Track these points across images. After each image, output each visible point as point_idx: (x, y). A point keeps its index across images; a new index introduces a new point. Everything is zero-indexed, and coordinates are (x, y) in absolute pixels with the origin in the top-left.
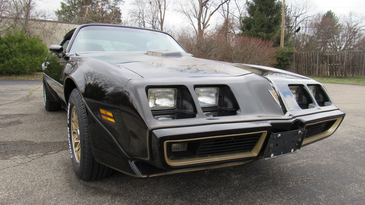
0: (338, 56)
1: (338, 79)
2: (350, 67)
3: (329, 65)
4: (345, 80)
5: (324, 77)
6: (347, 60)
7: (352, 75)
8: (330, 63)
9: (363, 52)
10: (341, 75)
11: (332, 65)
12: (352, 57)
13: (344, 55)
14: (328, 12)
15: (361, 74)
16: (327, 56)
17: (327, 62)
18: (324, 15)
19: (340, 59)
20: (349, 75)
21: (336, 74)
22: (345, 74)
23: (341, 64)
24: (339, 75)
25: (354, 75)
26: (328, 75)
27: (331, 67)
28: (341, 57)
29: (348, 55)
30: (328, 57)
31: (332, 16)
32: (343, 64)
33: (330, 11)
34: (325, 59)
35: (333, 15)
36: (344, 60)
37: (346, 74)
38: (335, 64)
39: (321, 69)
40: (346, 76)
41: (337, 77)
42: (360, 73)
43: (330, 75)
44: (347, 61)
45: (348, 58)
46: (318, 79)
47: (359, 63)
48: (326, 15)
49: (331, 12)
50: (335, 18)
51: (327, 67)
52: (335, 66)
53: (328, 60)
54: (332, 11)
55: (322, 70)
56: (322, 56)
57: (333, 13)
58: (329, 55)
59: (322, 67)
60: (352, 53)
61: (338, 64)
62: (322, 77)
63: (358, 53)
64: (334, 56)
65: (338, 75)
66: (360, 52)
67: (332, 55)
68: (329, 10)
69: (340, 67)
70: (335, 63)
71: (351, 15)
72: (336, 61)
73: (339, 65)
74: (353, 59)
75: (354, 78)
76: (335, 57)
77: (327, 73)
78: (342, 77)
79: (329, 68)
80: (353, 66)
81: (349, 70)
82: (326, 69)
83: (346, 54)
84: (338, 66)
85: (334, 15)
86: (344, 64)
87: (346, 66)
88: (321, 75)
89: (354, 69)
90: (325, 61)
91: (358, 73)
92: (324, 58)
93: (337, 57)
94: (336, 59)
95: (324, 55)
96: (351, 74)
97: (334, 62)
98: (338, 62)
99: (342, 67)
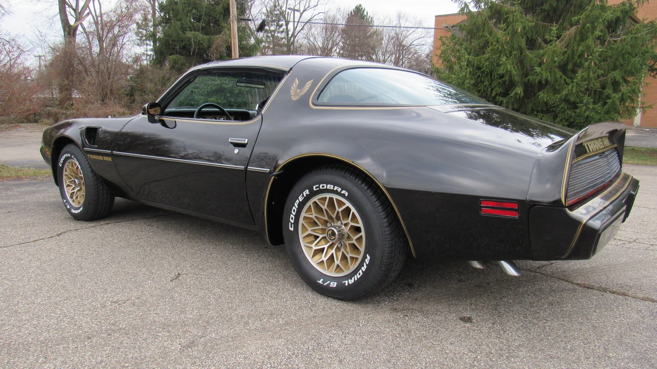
14: (357, 8)
18: (351, 13)
31: (362, 15)
33: (360, 6)
35: (365, 13)
48: (353, 13)
49: (362, 8)
50: (368, 19)
54: (363, 6)
57: (364, 9)
68: (359, 4)
71: (399, 17)
85: (367, 13)
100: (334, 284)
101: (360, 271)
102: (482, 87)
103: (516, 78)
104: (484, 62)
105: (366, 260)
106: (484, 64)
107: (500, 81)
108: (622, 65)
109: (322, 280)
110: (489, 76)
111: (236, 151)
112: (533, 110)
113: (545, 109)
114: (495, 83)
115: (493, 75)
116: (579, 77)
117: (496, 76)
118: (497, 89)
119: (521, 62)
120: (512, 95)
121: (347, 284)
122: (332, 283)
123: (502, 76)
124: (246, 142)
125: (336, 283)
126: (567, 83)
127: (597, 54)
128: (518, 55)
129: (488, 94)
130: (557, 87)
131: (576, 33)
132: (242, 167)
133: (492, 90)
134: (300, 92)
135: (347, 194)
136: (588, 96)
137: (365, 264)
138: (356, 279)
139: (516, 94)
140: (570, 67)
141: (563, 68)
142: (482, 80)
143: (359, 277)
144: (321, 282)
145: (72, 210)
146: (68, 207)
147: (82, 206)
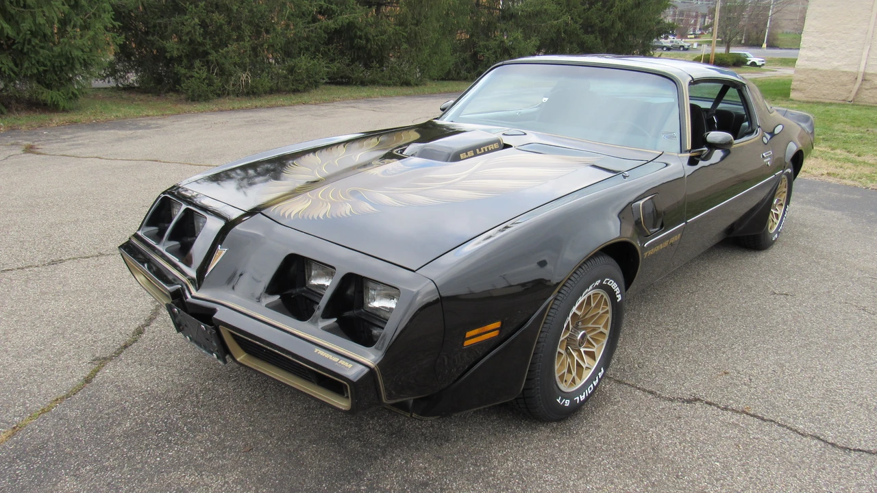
100: (776, 235)
101: (784, 218)
111: (769, 164)
124: (771, 154)
132: (774, 176)
135: (790, 172)
143: (784, 222)
144: (772, 238)
145: (578, 398)
146: (567, 403)
147: (597, 370)
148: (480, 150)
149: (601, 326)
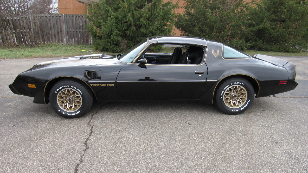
0: (23, 21)
1: (30, 50)
2: (39, 33)
3: (14, 31)
4: (39, 50)
5: (12, 47)
6: (34, 25)
7: (43, 42)
8: (14, 30)
9: (50, 16)
10: (31, 43)
11: (18, 31)
12: (38, 22)
13: (29, 19)
15: (52, 41)
16: (8, 20)
17: (10, 28)
19: (25, 25)
20: (39, 43)
21: (25, 42)
22: (35, 41)
23: (28, 30)
24: (29, 43)
25: (46, 42)
26: (16, 44)
27: (17, 34)
28: (27, 22)
29: (34, 20)
30: (11, 22)
32: (30, 29)
34: (7, 24)
36: (31, 26)
37: (37, 42)
38: (21, 31)
39: (5, 37)
40: (36, 43)
41: (27, 46)
42: (51, 39)
43: (18, 44)
44: (34, 27)
45: (35, 23)
46: (5, 50)
47: (48, 28)
51: (12, 34)
52: (22, 33)
53: (12, 26)
55: (7, 39)
56: (2, 20)
58: (12, 19)
59: (5, 34)
60: (38, 17)
61: (25, 30)
62: (8, 47)
63: (45, 17)
64: (17, 21)
65: (27, 43)
66: (46, 16)
67: (15, 19)
69: (27, 34)
70: (21, 29)
72: (22, 27)
73: (27, 31)
74: (41, 24)
75: (46, 45)
76: (20, 22)
77: (14, 42)
78: (33, 45)
79: (15, 35)
80: (42, 32)
81: (39, 37)
82: (11, 36)
83: (32, 18)
84: (25, 32)
86: (32, 30)
87: (34, 32)
88: (6, 45)
89: (44, 35)
90: (8, 27)
91: (49, 39)
92: (5, 23)
93: (21, 22)
94: (21, 25)
95: (5, 18)
96: (41, 41)
97: (19, 27)
98: (25, 28)
99: (30, 34)
100: (237, 111)
101: (246, 105)
102: (118, 27)
103: (133, 23)
104: (118, 15)
105: (248, 101)
106: (119, 17)
107: (126, 24)
108: (166, 18)
109: (232, 110)
110: (121, 22)
111: (200, 75)
112: (138, 36)
113: (142, 35)
114: (123, 25)
115: (122, 21)
116: (157, 23)
117: (124, 22)
118: (124, 27)
119: (133, 16)
120: (132, 30)
121: (242, 109)
122: (236, 110)
123: (126, 22)
124: (204, 72)
125: (238, 110)
126: (150, 25)
127: (161, 15)
128: (132, 13)
129: (120, 29)
130: (147, 27)
131: (152, 5)
132: (205, 81)
133: (122, 28)
134: (217, 54)
135: (243, 84)
136: (160, 30)
137: (248, 102)
138: (245, 107)
139: (133, 29)
140: (151, 19)
141: (148, 19)
142: (118, 23)
143: (246, 106)
144: (232, 111)
145: (69, 114)
146: (64, 113)
147: (78, 111)
148: (92, 58)
149: (78, 99)
